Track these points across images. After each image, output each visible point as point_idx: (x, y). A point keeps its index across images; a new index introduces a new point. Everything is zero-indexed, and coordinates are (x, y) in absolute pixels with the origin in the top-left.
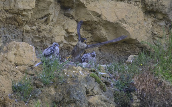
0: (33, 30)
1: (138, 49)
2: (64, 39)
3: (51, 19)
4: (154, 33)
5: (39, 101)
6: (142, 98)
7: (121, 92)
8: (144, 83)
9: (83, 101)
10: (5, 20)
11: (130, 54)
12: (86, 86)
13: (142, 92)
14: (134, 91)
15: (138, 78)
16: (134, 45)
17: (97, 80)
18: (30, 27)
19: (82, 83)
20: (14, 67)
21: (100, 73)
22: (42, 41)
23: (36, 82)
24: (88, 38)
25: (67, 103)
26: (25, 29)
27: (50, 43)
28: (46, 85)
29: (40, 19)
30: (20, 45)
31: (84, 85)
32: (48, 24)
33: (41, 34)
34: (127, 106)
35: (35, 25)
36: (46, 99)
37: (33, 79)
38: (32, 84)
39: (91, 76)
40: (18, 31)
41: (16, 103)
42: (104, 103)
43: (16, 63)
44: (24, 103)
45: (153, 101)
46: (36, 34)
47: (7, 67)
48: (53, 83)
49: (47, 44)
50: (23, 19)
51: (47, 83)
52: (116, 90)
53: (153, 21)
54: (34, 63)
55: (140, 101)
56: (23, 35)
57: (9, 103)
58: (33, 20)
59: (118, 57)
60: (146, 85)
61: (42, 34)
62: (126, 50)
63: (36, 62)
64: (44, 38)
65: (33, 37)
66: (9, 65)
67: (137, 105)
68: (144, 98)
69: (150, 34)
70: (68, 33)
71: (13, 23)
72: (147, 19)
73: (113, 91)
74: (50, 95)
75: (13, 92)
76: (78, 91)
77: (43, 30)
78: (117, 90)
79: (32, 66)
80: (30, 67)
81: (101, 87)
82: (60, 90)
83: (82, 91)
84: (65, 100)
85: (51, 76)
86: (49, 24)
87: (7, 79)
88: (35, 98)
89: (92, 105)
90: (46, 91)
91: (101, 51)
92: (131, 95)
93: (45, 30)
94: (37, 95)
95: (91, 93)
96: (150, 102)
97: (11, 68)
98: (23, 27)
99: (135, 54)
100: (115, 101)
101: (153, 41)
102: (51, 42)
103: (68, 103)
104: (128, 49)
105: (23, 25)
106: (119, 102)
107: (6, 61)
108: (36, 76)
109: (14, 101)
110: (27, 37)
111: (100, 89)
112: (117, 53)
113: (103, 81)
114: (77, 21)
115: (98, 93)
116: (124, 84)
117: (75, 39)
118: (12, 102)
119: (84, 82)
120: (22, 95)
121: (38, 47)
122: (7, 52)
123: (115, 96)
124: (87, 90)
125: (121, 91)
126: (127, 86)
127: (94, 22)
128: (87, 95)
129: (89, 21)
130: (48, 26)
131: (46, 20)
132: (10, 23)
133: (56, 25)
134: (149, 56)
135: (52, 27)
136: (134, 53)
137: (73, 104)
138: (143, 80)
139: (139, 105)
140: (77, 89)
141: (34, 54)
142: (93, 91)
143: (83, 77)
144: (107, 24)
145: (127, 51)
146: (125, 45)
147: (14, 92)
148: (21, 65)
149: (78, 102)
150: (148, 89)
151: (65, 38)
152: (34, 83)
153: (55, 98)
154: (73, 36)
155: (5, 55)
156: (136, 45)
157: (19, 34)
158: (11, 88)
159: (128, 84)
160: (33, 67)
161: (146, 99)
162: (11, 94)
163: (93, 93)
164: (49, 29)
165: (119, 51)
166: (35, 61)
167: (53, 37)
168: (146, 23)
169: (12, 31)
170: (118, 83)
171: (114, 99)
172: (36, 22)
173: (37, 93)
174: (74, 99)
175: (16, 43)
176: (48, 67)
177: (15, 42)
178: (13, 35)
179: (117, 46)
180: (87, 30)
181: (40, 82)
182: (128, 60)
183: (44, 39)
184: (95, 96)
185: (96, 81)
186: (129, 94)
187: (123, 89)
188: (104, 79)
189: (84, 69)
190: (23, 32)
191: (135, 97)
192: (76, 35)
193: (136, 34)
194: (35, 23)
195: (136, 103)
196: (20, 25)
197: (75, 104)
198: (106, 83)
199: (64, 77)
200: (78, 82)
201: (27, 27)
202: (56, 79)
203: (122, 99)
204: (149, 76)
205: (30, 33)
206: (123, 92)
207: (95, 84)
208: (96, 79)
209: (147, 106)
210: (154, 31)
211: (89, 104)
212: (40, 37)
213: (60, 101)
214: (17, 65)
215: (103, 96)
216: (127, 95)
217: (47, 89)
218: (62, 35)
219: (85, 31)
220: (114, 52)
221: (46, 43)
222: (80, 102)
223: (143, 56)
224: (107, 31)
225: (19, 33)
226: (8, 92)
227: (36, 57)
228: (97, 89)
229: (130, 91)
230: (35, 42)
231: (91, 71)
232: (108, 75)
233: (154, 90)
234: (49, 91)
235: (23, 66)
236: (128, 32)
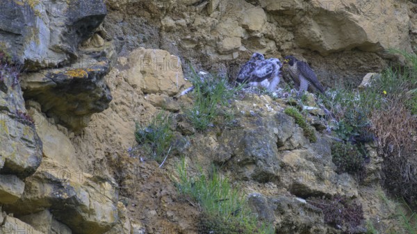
0: (180, 27)
1: (383, 62)
2: (240, 44)
3: (214, 5)
4: (414, 31)
5: (187, 160)
6: (386, 155)
7: (345, 143)
8: (391, 127)
9: (270, 160)
10: (125, 7)
11: (367, 71)
12: (276, 131)
13: (387, 142)
14: (370, 141)
15: (379, 117)
16: (374, 54)
17: (297, 121)
18: (174, 20)
19: (269, 127)
20: (140, 96)
21: (305, 107)
22: (197, 48)
23: (182, 124)
24: (287, 41)
25: (239, 164)
26: (163, 24)
27: (214, 51)
28: (201, 130)
29: (194, 5)
30: (153, 56)
31: (273, 131)
32: (209, 15)
33: (196, 33)
34: (358, 170)
35: (184, 18)
36: (200, 157)
37: (177, 119)
38: (174, 129)
39: (287, 113)
40: (150, 28)
41: (142, 165)
42: (312, 165)
43: (144, 89)
44: (157, 164)
45: (408, 161)
46: (186, 35)
47: (125, 96)
48: (214, 127)
49: (208, 53)
50: (161, 6)
51: (202, 127)
52: (336, 140)
53: (411, 10)
54: (178, 88)
55: (382, 160)
56: (160, 36)
57: (129, 165)
58: (180, 8)
59: (344, 76)
60: (394, 129)
61: (197, 35)
62: (360, 65)
63: (183, 86)
64: (202, 41)
65: (182, 39)
66: (129, 93)
67: (378, 169)
68: (391, 155)
69: (406, 34)
70: (248, 31)
71: (142, 12)
72: (399, 5)
73: (331, 141)
74: (208, 149)
75: (136, 143)
76: (260, 142)
77: (199, 26)
78: (338, 139)
79: (175, 94)
80: (170, 96)
81: (307, 134)
82: (226, 140)
83: (270, 141)
84: (235, 159)
85: (209, 114)
86: (211, 15)
87: (126, 120)
88: (178, 154)
89: (289, 168)
90: (200, 141)
91: (313, 66)
92: (365, 149)
93: (203, 26)
94: (182, 149)
95: (287, 145)
96: (402, 162)
97: (135, 97)
98: (160, 21)
99: (377, 72)
100: (334, 161)
101: (412, 47)
102: (215, 49)
103: (242, 164)
104: (364, 61)
105: (161, 18)
106: (341, 162)
107: (124, 84)
108: (181, 113)
109: (138, 161)
110: (169, 40)
111: (304, 137)
112: (343, 70)
113: (310, 122)
114: (265, 9)
115: (300, 144)
116: (352, 128)
117: (262, 43)
118: (133, 163)
119: (273, 125)
120: (154, 149)
121: (191, 59)
122: (127, 67)
123: (333, 150)
124: (278, 139)
125: (346, 141)
126: (359, 133)
127: (297, 11)
128: (280, 149)
129: (287, 9)
130: (209, 19)
131: (206, 8)
132: (135, 14)
133: (225, 18)
134: (402, 75)
135: (217, 21)
136: (374, 69)
137: (252, 166)
138: (390, 121)
139: (380, 168)
140: (259, 138)
141: (180, 72)
142: (290, 142)
143: (271, 115)
144: (322, 15)
145: (362, 67)
146: (357, 54)
147: (140, 143)
148: (154, 92)
149: (260, 162)
150: (399, 138)
151: (243, 42)
152: (178, 127)
153: (218, 154)
154: (258, 38)
155: (124, 73)
156: (378, 55)
157: (152, 34)
158: (133, 137)
159: (360, 128)
160: (178, 96)
161: (395, 157)
162: (133, 148)
163: (291, 144)
164: (210, 24)
165: (346, 65)
166: (181, 84)
167: (219, 40)
168: (398, 13)
169: (139, 27)
170: (340, 127)
171: (331, 157)
172: (186, 11)
173: (183, 144)
174: (253, 156)
175: (145, 50)
176: (206, 95)
177: (143, 48)
178: (141, 36)
179: (341, 57)
180: (285, 27)
181: (189, 125)
182: (363, 83)
183: (201, 43)
184: (294, 151)
185: (296, 123)
186: (362, 147)
187: (350, 138)
188: (313, 119)
189: (274, 99)
190: (160, 29)
191: (373, 153)
192: (264, 35)
193: (379, 33)
194: (184, 13)
195: (376, 164)
196: (155, 17)
197: (254, 166)
198: (317, 126)
199: (235, 115)
200: (261, 124)
201: (169, 21)
202: (220, 119)
203: (347, 157)
204: (402, 112)
205: (174, 32)
206: (349, 143)
207: (294, 128)
208: (296, 119)
209: (396, 170)
210: (413, 28)
211: (283, 166)
212: (194, 39)
213: (226, 161)
214: (145, 93)
215: (310, 151)
216: (357, 148)
217: (202, 138)
218: (236, 37)
219: (281, 29)
220: (336, 67)
221: (206, 51)
222: (265, 161)
223: (391, 76)
224: (323, 28)
225: (153, 31)
226: (128, 144)
227: (182, 77)
228: (298, 138)
229: (364, 142)
230: (185, 49)
231: (288, 103)
232: (321, 112)
233: (409, 140)
234: (205, 143)
235: (158, 94)
236: (362, 29)
